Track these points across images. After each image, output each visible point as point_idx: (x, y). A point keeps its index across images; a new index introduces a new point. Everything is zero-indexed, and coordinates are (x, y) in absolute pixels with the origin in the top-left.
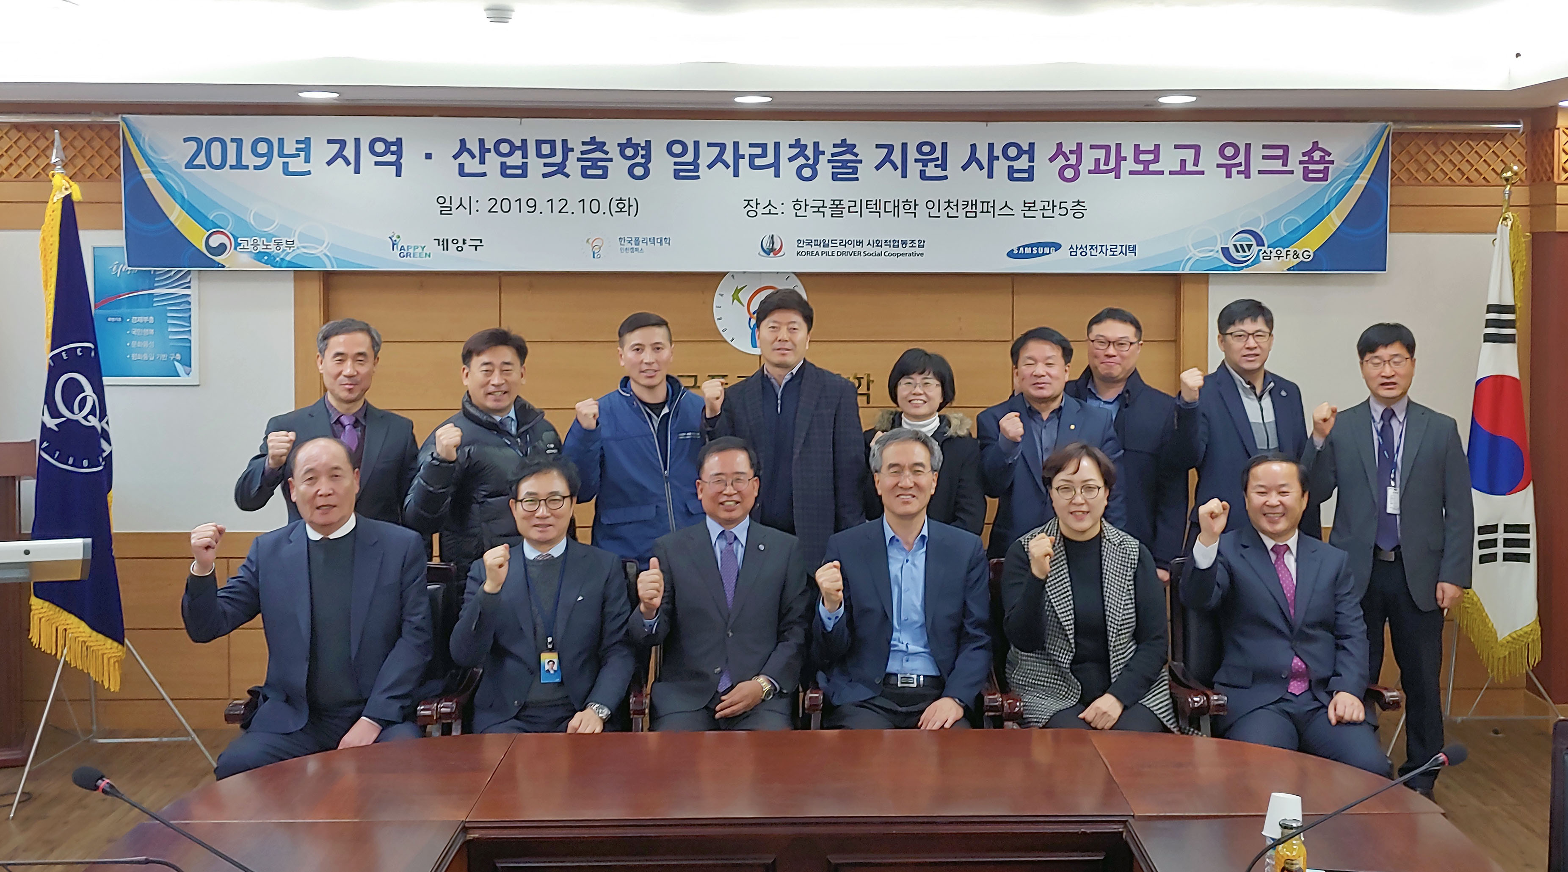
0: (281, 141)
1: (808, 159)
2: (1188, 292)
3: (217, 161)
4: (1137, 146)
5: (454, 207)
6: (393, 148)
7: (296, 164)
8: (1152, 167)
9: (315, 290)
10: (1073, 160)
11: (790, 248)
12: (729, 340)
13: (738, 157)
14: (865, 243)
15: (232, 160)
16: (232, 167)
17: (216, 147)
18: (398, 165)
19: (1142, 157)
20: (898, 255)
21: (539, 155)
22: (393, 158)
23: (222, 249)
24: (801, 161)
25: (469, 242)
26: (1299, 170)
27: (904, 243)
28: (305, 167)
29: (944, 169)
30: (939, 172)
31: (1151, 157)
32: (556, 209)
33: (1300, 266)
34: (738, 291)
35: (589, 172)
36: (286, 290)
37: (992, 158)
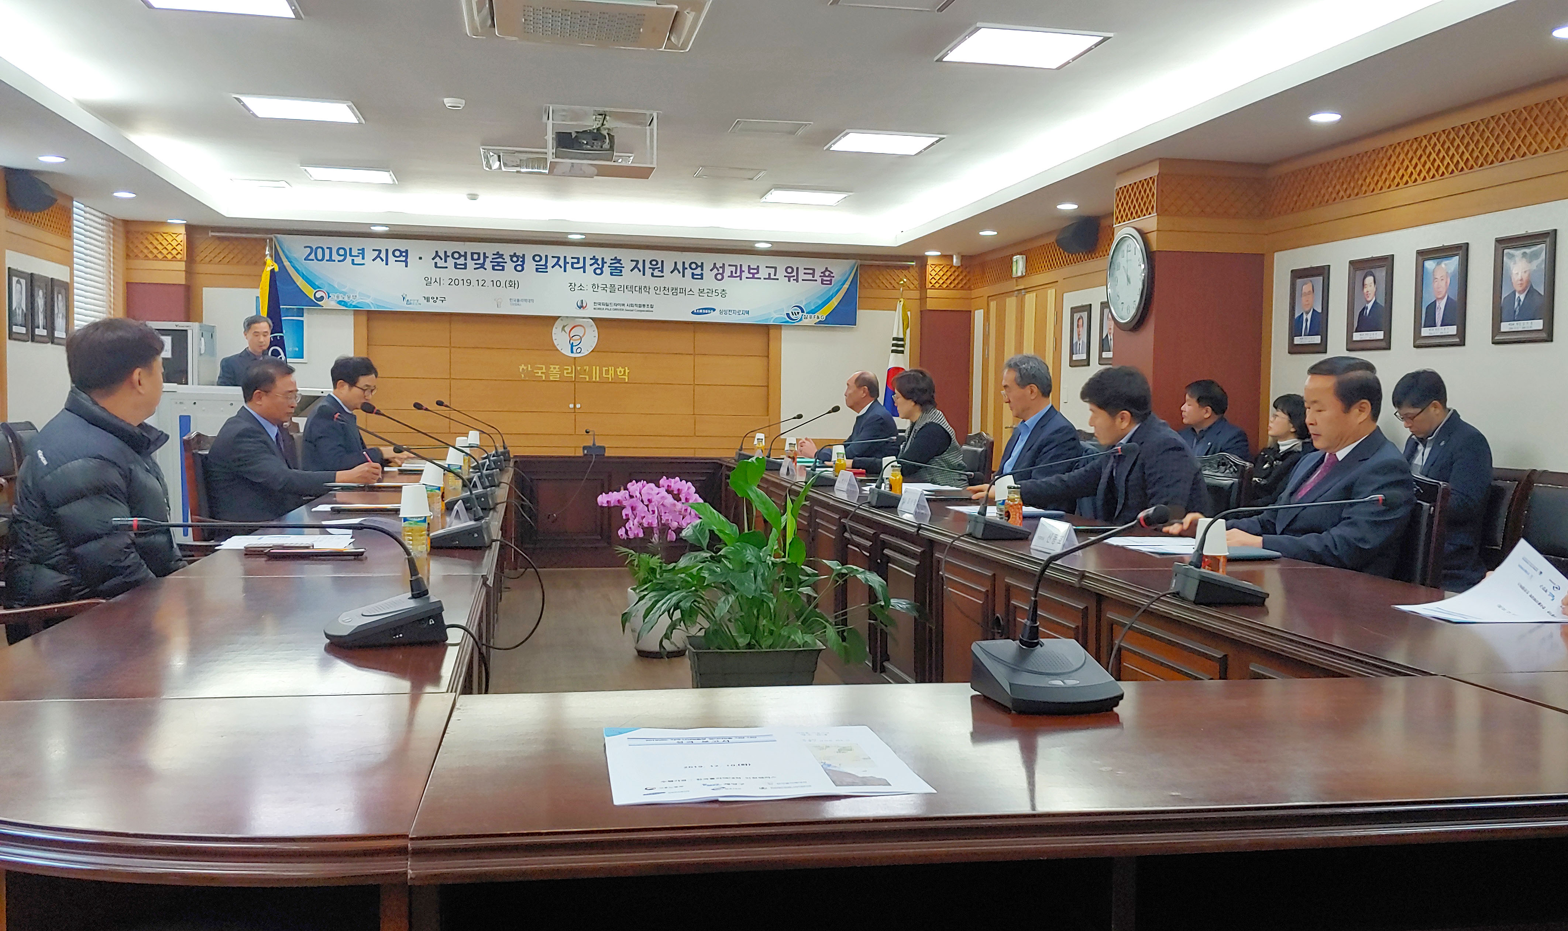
0: (351, 249)
1: (599, 265)
2: (772, 332)
3: (320, 257)
4: (749, 266)
5: (432, 282)
6: (404, 254)
7: (358, 260)
8: (756, 276)
9: (364, 318)
10: (721, 271)
11: (590, 306)
12: (560, 349)
13: (566, 263)
14: (626, 305)
15: (327, 257)
16: (327, 260)
17: (320, 251)
18: (406, 262)
19: (752, 271)
20: (641, 311)
21: (473, 259)
22: (404, 259)
23: (322, 298)
24: (596, 266)
25: (439, 299)
26: (819, 280)
27: (644, 305)
28: (362, 262)
29: (662, 272)
30: (660, 274)
31: (755, 271)
32: (480, 284)
33: (820, 322)
34: (564, 327)
35: (496, 268)
36: (350, 319)
37: (684, 268)
